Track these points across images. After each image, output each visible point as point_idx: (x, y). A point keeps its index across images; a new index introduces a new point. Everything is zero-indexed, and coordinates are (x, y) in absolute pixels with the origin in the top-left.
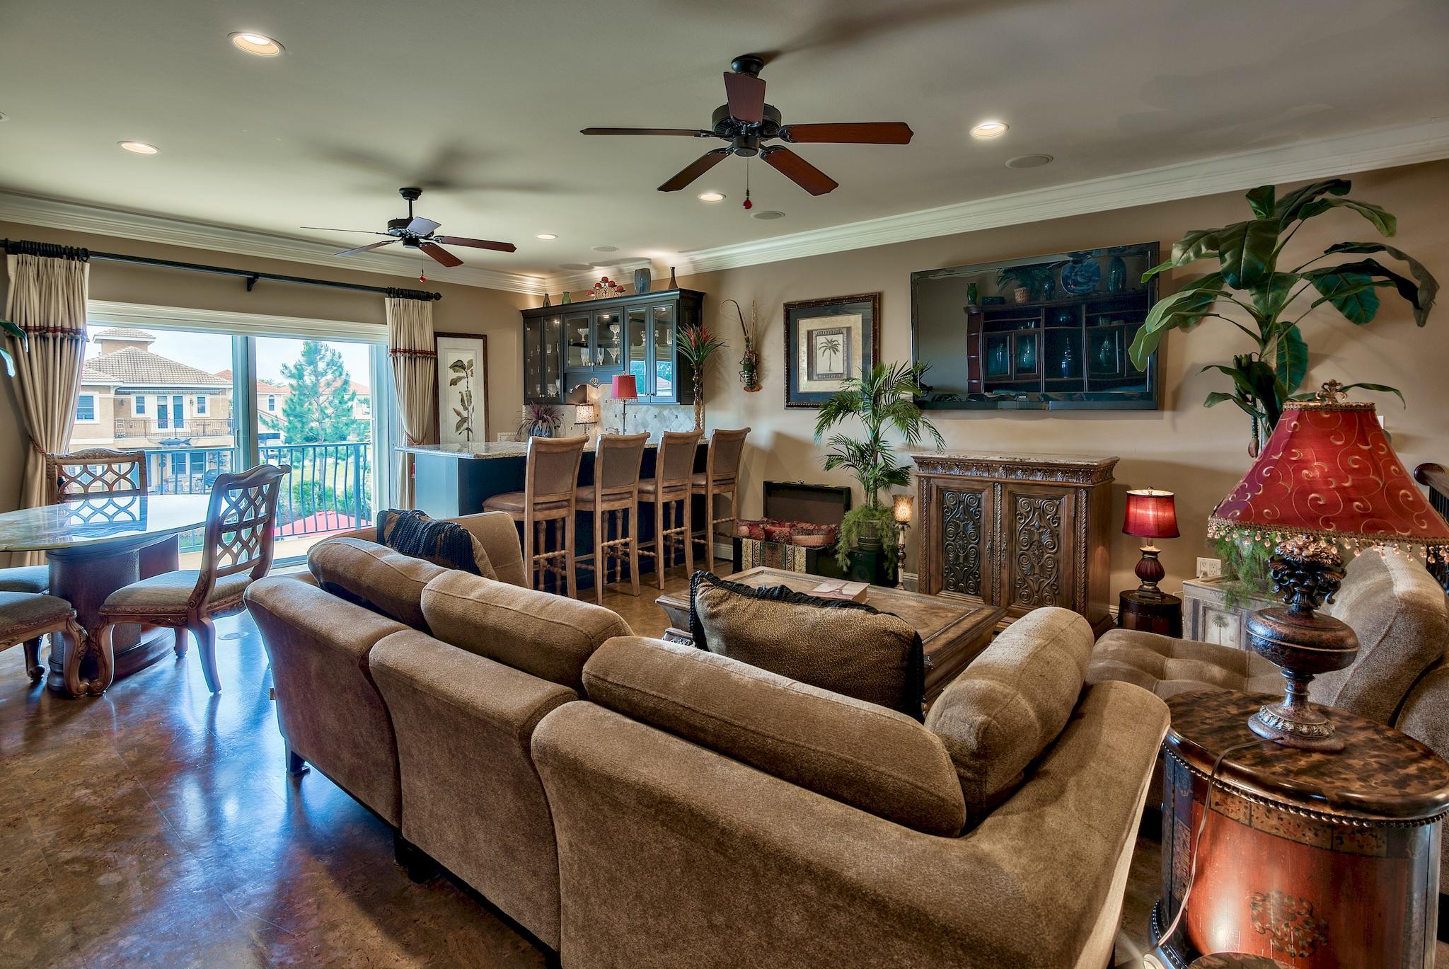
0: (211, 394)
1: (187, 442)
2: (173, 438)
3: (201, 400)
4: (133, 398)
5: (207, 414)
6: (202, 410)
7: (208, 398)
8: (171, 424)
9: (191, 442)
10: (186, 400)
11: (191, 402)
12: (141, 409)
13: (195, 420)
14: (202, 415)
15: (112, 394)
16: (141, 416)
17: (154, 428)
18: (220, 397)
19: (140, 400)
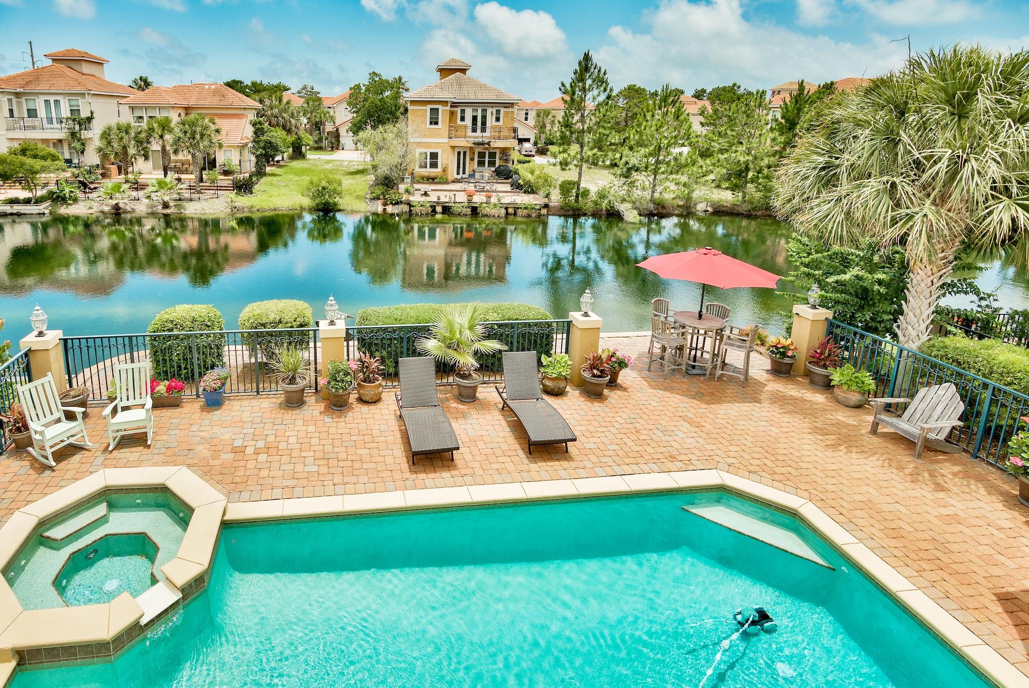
0: (505, 107)
1: (489, 143)
2: (480, 140)
3: (498, 112)
4: (459, 110)
5: (501, 123)
6: (498, 119)
7: (502, 110)
8: (479, 130)
9: (491, 144)
10: (489, 111)
11: (492, 114)
12: (463, 119)
13: (493, 127)
14: (498, 123)
15: (448, 108)
16: (462, 123)
17: (469, 133)
18: (510, 110)
19: (463, 111)
